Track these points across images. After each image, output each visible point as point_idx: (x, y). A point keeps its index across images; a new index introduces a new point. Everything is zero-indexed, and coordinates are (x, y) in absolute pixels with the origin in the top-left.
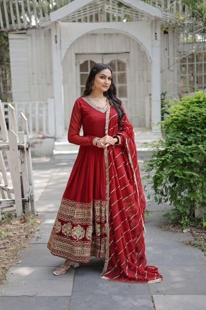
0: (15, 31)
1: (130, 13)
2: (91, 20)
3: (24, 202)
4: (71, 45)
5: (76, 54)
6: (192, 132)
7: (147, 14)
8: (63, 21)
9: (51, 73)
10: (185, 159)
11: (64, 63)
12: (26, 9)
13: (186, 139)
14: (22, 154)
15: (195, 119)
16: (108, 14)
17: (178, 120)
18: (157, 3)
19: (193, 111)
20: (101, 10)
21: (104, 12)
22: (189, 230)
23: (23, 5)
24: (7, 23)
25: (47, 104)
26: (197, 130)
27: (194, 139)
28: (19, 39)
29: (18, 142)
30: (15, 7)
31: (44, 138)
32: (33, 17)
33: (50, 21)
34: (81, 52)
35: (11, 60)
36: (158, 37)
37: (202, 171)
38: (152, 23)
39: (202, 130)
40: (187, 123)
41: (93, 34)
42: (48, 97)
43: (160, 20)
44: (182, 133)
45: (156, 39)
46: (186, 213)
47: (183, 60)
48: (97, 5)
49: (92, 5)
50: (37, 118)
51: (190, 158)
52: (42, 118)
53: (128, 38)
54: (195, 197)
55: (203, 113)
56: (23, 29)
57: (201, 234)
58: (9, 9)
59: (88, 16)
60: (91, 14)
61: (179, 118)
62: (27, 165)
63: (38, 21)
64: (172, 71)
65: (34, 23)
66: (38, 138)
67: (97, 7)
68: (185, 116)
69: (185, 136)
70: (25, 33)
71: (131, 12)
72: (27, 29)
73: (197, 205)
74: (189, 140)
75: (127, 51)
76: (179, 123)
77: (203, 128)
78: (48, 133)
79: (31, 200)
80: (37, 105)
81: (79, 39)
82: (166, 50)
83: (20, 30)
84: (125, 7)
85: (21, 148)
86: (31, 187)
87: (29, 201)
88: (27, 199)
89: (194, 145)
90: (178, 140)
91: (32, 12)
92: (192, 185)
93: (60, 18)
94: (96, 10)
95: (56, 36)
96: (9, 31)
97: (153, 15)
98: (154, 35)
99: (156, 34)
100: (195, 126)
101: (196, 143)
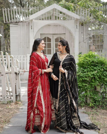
0: (13, 23)
2: (48, 19)
3: (16, 96)
4: (38, 30)
5: (41, 34)
6: (86, 68)
7: (73, 17)
8: (35, 20)
9: (29, 42)
10: (83, 78)
12: (18, 13)
13: (83, 71)
14: (16, 76)
15: (87, 63)
16: (56, 17)
17: (80, 63)
18: (78, 12)
19: (87, 60)
20: (53, 14)
22: (84, 108)
23: (17, 11)
24: (10, 19)
25: (27, 56)
26: (88, 67)
29: (15, 71)
31: (25, 72)
32: (21, 17)
33: (29, 19)
34: (43, 33)
35: (11, 36)
37: (90, 84)
38: (75, 21)
40: (84, 64)
41: (49, 25)
42: (27, 53)
43: (79, 20)
44: (82, 68)
45: (77, 28)
46: (83, 101)
48: (51, 12)
49: (48, 13)
50: (22, 63)
51: (85, 78)
52: (24, 63)
53: (64, 28)
54: (87, 95)
55: (90, 60)
56: (16, 22)
57: (89, 110)
58: (10, 12)
59: (46, 17)
60: (48, 16)
61: (81, 62)
62: (18, 80)
64: (85, 43)
65: (21, 20)
66: (22, 72)
68: (83, 61)
69: (83, 69)
70: (17, 24)
71: (66, 16)
72: (18, 22)
73: (88, 98)
74: (85, 71)
75: (65, 33)
77: (90, 66)
80: (22, 57)
81: (42, 28)
82: (82, 33)
85: (16, 73)
86: (19, 90)
88: (18, 95)
89: (87, 73)
90: (80, 71)
91: (21, 14)
92: (86, 89)
94: (50, 14)
95: (32, 26)
96: (10, 23)
97: (76, 18)
98: (76, 26)
99: (77, 26)
100: (87, 65)
101: (87, 72)
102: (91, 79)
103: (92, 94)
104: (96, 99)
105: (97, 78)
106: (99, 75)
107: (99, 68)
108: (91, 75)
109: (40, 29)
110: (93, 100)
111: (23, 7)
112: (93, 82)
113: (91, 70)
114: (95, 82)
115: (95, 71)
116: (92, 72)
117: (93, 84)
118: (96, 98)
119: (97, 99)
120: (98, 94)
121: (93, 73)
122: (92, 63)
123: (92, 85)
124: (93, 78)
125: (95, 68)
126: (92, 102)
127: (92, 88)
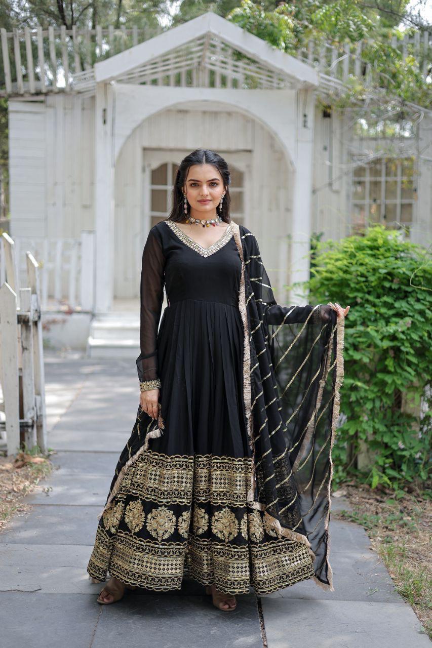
0: (22, 95)
1: (257, 73)
2: (178, 83)
3: (24, 428)
4: (134, 131)
5: (145, 149)
6: (357, 304)
7: (289, 76)
8: (120, 81)
9: (92, 184)
11: (118, 164)
12: (47, 55)
14: (24, 331)
15: (363, 279)
16: (212, 73)
17: (331, 279)
18: (311, 57)
19: (362, 264)
20: (199, 63)
21: (205, 68)
22: (345, 493)
23: (40, 45)
24: (8, 79)
25: (80, 244)
26: (367, 301)
27: (360, 316)
28: (30, 112)
29: (18, 309)
30: (25, 49)
31: (70, 312)
32: (61, 72)
33: (95, 79)
34: (154, 145)
35: (13, 153)
36: (310, 123)
37: (374, 380)
38: (298, 94)
39: (377, 301)
40: (348, 285)
41: (181, 111)
42: (83, 232)
43: (315, 90)
45: (305, 126)
46: (340, 460)
47: (359, 171)
48: (191, 53)
49: (181, 53)
50: (58, 271)
51: (351, 352)
52: (68, 272)
53: (249, 122)
54: (359, 429)
55: (379, 268)
56: (38, 93)
57: (366, 500)
58: (12, 50)
59: (172, 73)
60: (178, 70)
61: (335, 276)
62: (32, 354)
63: (71, 80)
64: (337, 192)
65: (61, 83)
66: (59, 312)
67: (190, 56)
68: (346, 272)
70: (42, 102)
71: (258, 70)
72: (46, 94)
73: (363, 446)
75: (249, 148)
76: (335, 285)
77: (378, 297)
78: (80, 304)
79: (38, 424)
80: (59, 246)
81: (153, 119)
82: (325, 149)
83: (33, 95)
84: (246, 61)
85: (23, 321)
86: (38, 398)
87: (32, 426)
88: (30, 421)
89: (361, 328)
91: (60, 61)
92: (354, 405)
93: (115, 74)
94: (189, 62)
95: (105, 110)
96: (10, 96)
97: (302, 79)
98: (301, 119)
99: (305, 116)
100: (364, 293)
101: (364, 324)
102: (377, 357)
103: (382, 428)
104: (399, 453)
105: (407, 353)
106: (421, 337)
107: (418, 306)
108: (382, 340)
109: (140, 126)
110: (387, 457)
111: (69, 28)
112: (389, 372)
113: (381, 315)
114: (399, 371)
115: (401, 322)
116: (387, 322)
117: (388, 379)
118: (402, 446)
119: (404, 453)
120: (410, 426)
121: (391, 329)
122: (385, 279)
123: (384, 384)
124: (391, 353)
125: (401, 305)
126: (381, 463)
127: (381, 400)
